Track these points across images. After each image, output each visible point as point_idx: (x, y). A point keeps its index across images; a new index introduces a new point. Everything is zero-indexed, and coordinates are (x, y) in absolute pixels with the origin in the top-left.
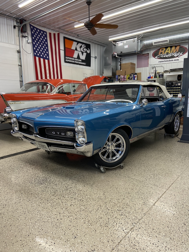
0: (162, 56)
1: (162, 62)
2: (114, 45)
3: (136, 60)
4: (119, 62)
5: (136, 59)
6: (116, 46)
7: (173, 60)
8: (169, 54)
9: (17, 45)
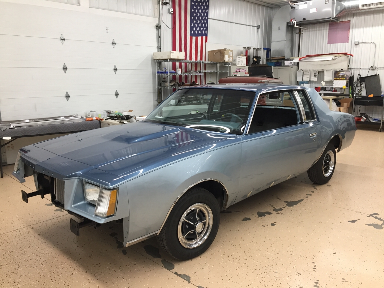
2: (292, 7)
3: (328, 30)
4: (297, 33)
5: (326, 29)
6: (296, 8)
9: (156, 17)
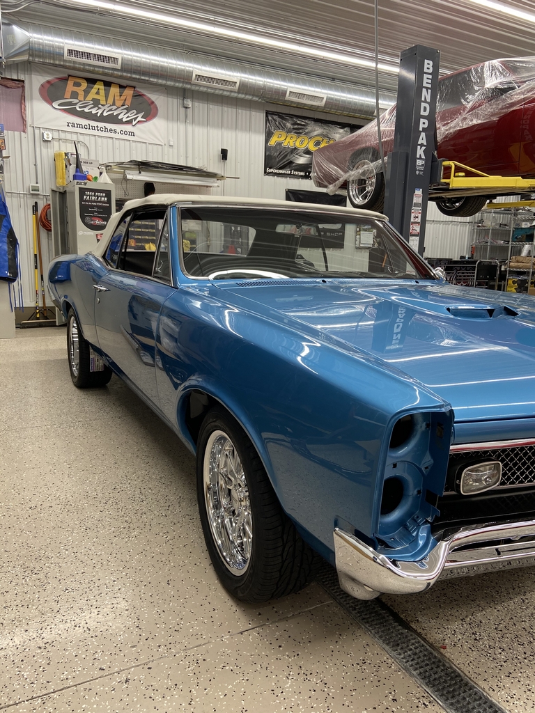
0: (78, 105)
1: (79, 126)
7: (118, 131)
8: (103, 108)
